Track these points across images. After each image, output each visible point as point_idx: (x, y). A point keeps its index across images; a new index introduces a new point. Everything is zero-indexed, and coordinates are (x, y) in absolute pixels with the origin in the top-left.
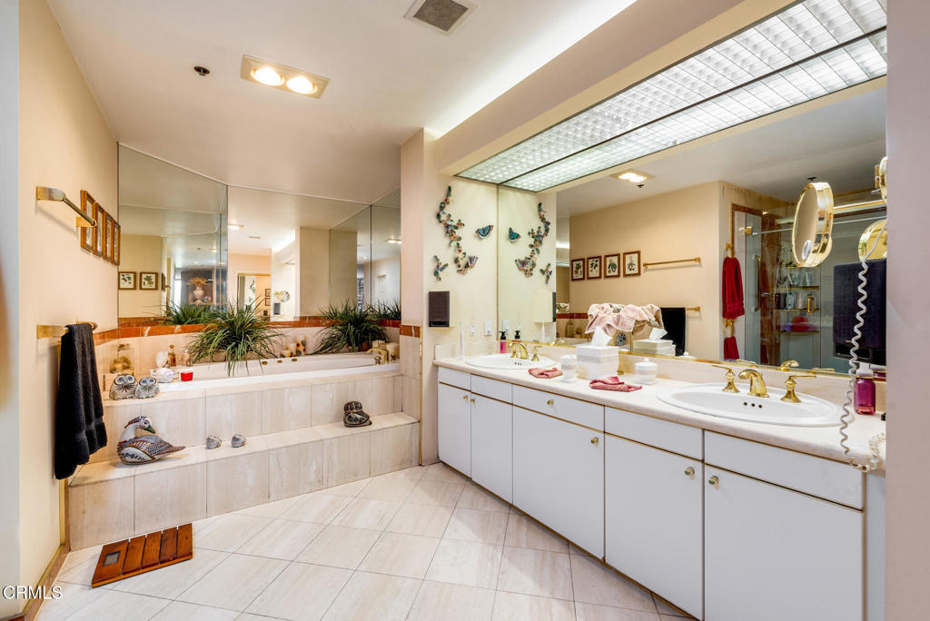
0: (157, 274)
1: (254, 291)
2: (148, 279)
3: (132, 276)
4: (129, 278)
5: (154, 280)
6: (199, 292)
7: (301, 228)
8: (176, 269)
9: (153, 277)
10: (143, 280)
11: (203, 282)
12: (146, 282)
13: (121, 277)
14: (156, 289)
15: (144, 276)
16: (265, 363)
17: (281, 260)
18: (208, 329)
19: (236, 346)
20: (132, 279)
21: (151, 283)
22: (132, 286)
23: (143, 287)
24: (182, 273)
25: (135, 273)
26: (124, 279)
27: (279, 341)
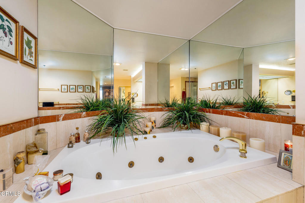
0: (90, 86)
1: (124, 93)
2: (88, 88)
3: (82, 87)
4: (81, 88)
5: (89, 89)
6: (107, 94)
7: (145, 62)
8: (100, 86)
9: (89, 87)
10: (86, 89)
11: (108, 90)
12: (87, 89)
13: (79, 87)
14: (90, 92)
15: (86, 87)
16: (136, 139)
17: (135, 80)
18: (103, 114)
19: (119, 126)
20: (82, 88)
21: (88, 90)
22: (82, 91)
23: (86, 91)
24: (103, 88)
25: (83, 86)
26: (79, 88)
27: (143, 122)
